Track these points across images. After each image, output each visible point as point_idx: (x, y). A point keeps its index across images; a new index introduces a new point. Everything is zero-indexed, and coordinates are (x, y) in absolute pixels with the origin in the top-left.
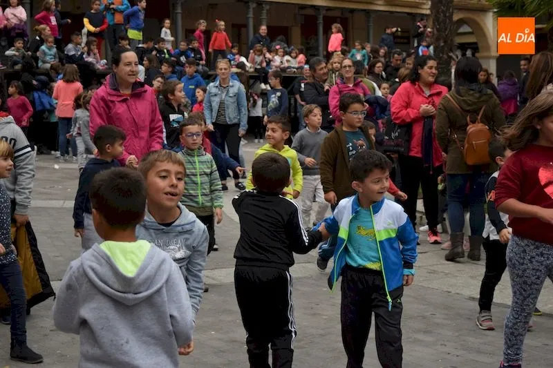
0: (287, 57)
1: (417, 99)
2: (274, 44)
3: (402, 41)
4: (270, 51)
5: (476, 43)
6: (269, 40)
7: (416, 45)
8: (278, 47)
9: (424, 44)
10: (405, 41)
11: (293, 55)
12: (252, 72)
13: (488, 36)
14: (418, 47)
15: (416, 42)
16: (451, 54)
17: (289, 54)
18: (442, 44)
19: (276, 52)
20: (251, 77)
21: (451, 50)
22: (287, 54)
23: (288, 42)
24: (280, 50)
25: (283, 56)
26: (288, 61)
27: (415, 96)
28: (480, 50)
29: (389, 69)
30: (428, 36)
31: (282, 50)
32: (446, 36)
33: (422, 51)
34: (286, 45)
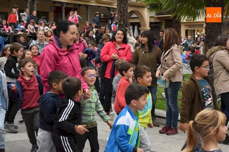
0: (46, 27)
1: (112, 50)
2: (40, 20)
3: (104, 20)
4: (37, 24)
5: (139, 23)
6: (37, 19)
7: (110, 23)
8: (42, 22)
9: (114, 22)
10: (105, 21)
11: (50, 26)
12: (29, 34)
13: (145, 20)
14: (111, 24)
15: (110, 21)
16: (127, 28)
17: (48, 26)
18: (122, 23)
19: (41, 24)
20: (29, 37)
21: (127, 26)
22: (46, 26)
23: (47, 20)
24: (43, 24)
25: (45, 26)
26: (47, 29)
27: (111, 48)
28: (141, 26)
29: (98, 35)
30: (116, 19)
31: (44, 24)
32: (124, 19)
33: (113, 26)
34: (46, 21)
